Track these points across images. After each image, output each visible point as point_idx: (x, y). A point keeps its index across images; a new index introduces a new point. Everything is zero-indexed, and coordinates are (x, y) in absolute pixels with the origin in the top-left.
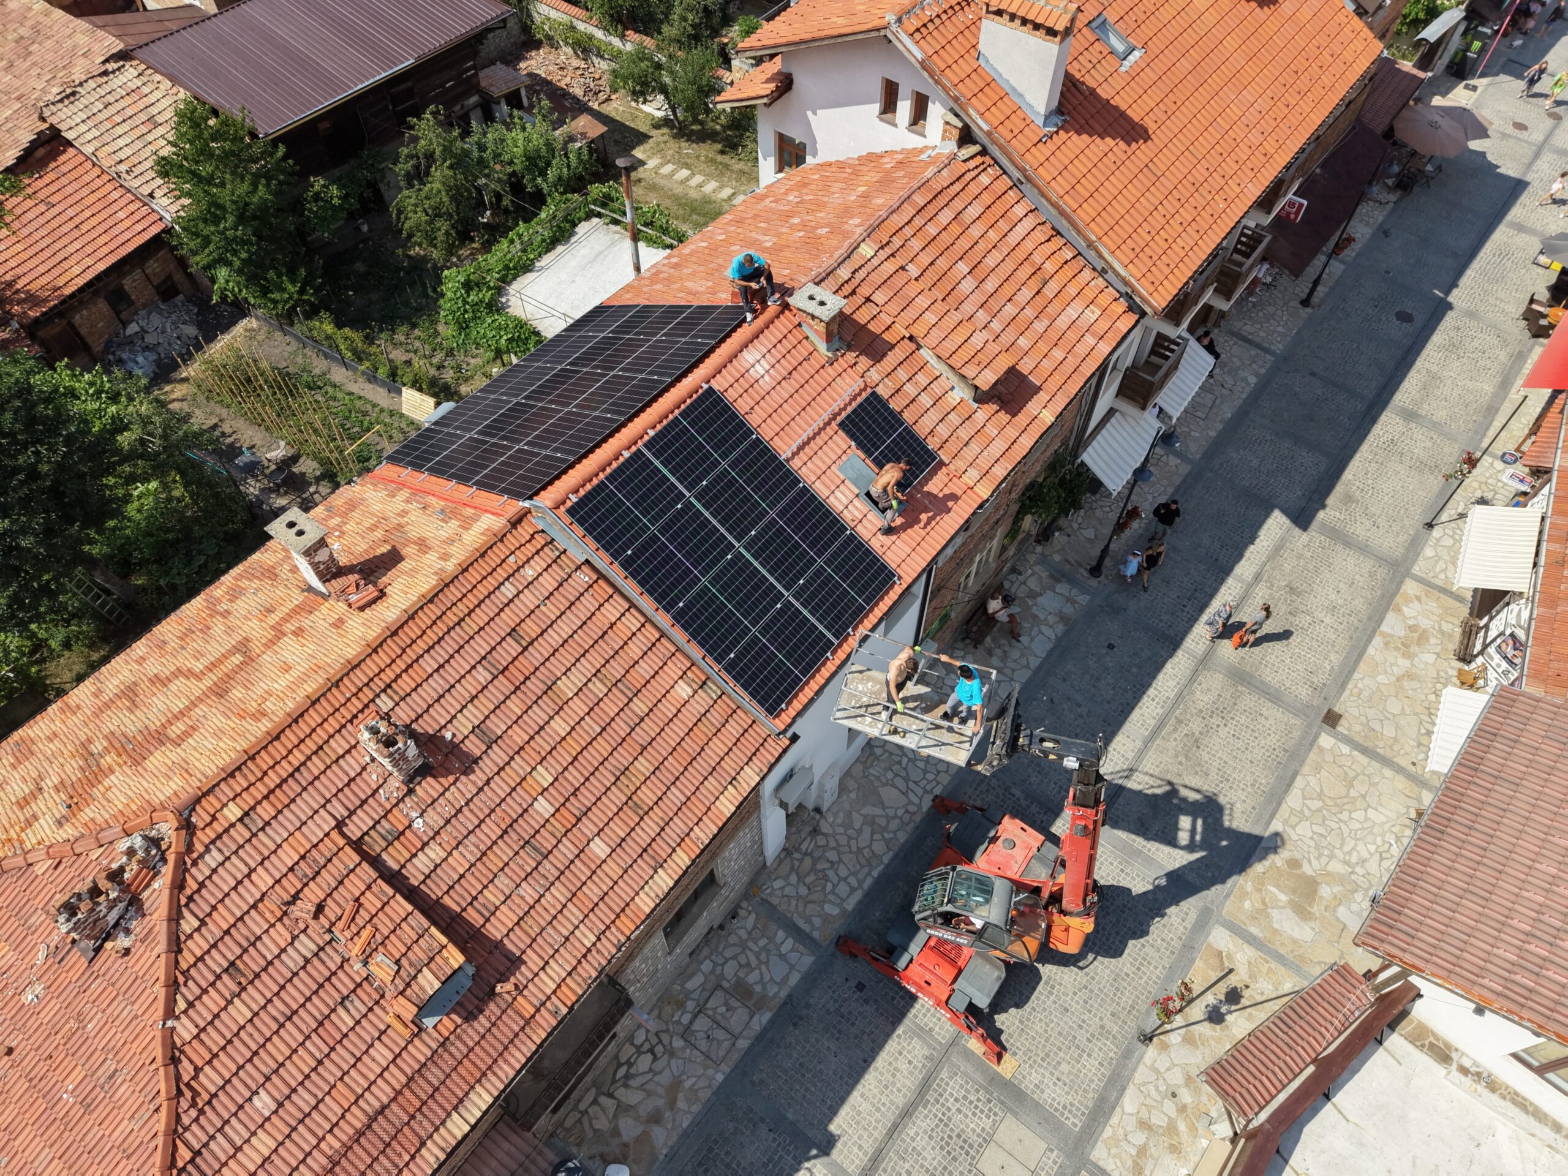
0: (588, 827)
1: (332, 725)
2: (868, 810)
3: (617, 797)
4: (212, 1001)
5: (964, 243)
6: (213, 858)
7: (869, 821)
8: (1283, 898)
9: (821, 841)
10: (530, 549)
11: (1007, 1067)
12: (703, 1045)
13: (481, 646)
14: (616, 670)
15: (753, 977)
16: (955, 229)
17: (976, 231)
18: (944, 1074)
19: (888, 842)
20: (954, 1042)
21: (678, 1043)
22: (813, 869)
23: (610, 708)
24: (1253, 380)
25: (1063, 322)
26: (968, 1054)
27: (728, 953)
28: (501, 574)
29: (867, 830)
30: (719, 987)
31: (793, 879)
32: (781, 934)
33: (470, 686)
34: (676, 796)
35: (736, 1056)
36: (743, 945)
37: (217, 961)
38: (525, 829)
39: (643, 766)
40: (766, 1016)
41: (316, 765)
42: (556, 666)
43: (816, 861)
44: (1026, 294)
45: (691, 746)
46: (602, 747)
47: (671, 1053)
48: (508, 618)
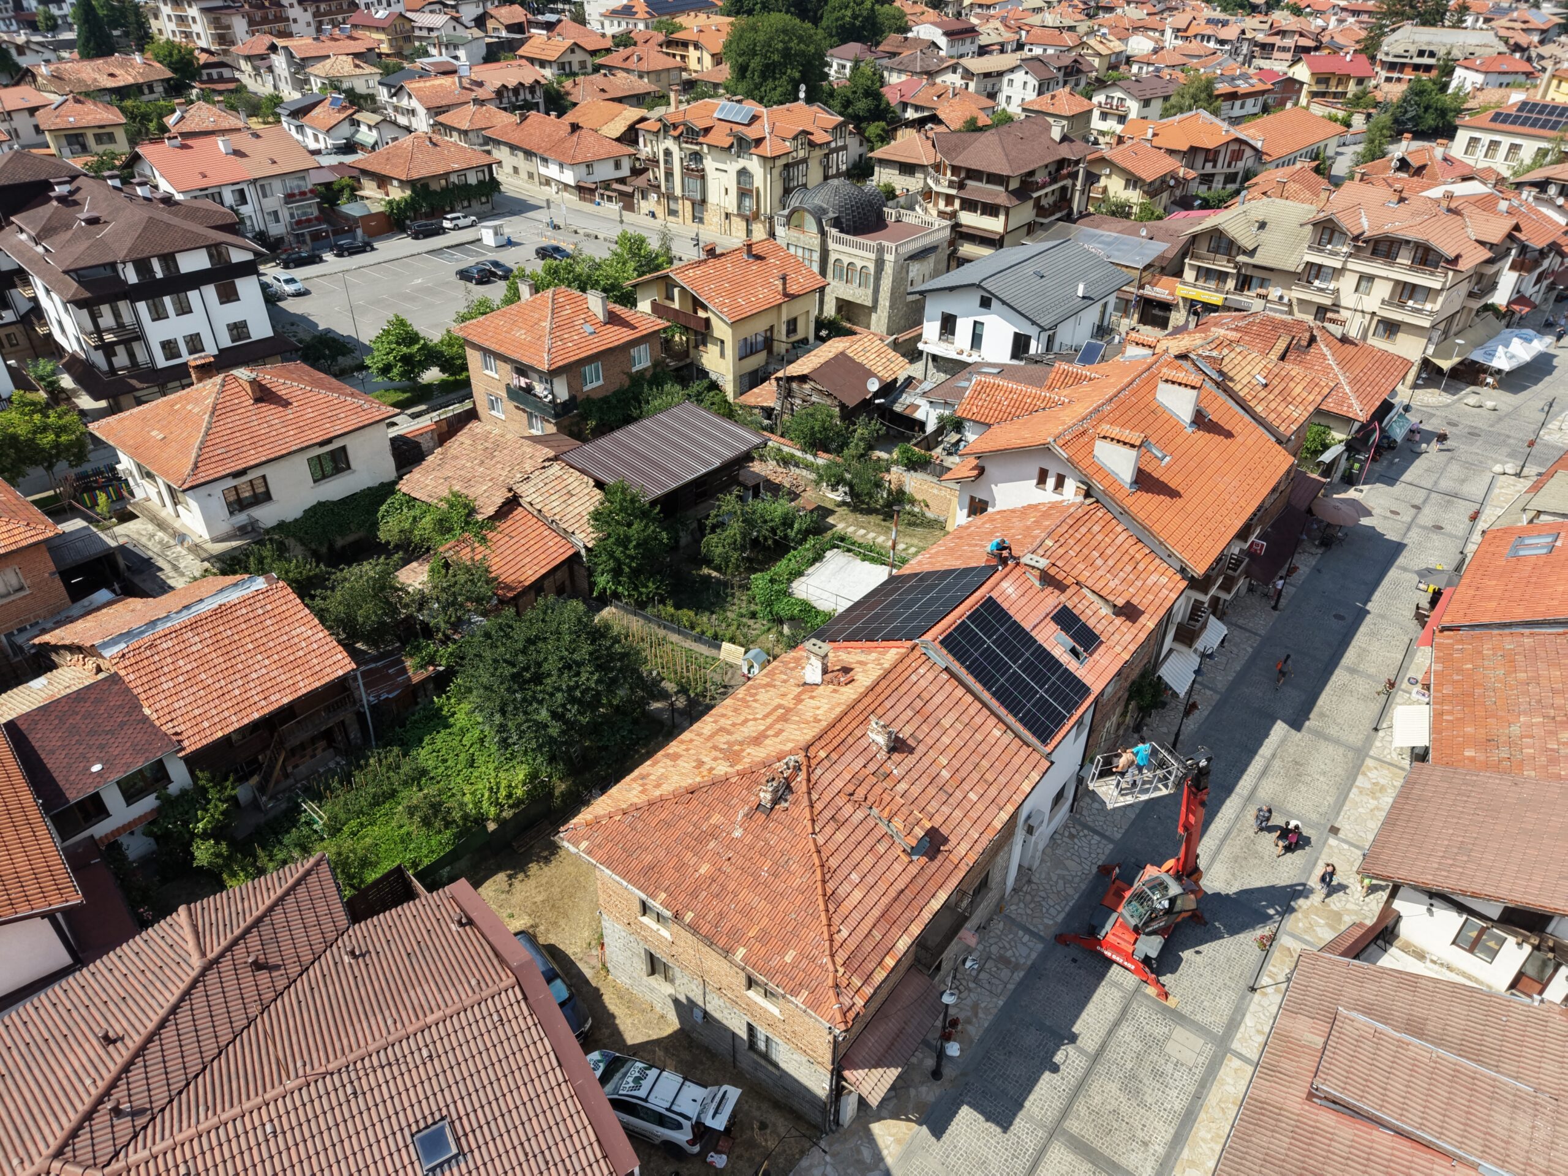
0: (966, 786)
1: (854, 724)
2: (1058, 872)
3: (976, 776)
4: (829, 830)
5: (1094, 543)
6: (818, 772)
7: (1063, 877)
8: (1322, 922)
9: (1034, 887)
10: (920, 661)
11: (1172, 1002)
12: (987, 986)
13: (906, 700)
14: (965, 719)
15: (1009, 954)
16: (1089, 536)
17: (1099, 537)
18: (1135, 1005)
19: (1075, 889)
20: (1137, 990)
21: (972, 985)
22: (1032, 901)
23: (966, 735)
24: (1250, 650)
25: (1150, 582)
26: (1147, 996)
27: (992, 941)
28: (910, 670)
29: (1061, 882)
30: (989, 958)
31: (1022, 905)
32: (1021, 933)
33: (904, 717)
34: (1002, 779)
35: (1008, 993)
36: (999, 938)
37: (828, 814)
38: (940, 781)
39: (985, 763)
40: (1022, 974)
41: (850, 740)
42: (940, 713)
43: (1033, 897)
44: (1129, 568)
45: (1005, 758)
46: (965, 753)
47: (970, 990)
48: (916, 690)
